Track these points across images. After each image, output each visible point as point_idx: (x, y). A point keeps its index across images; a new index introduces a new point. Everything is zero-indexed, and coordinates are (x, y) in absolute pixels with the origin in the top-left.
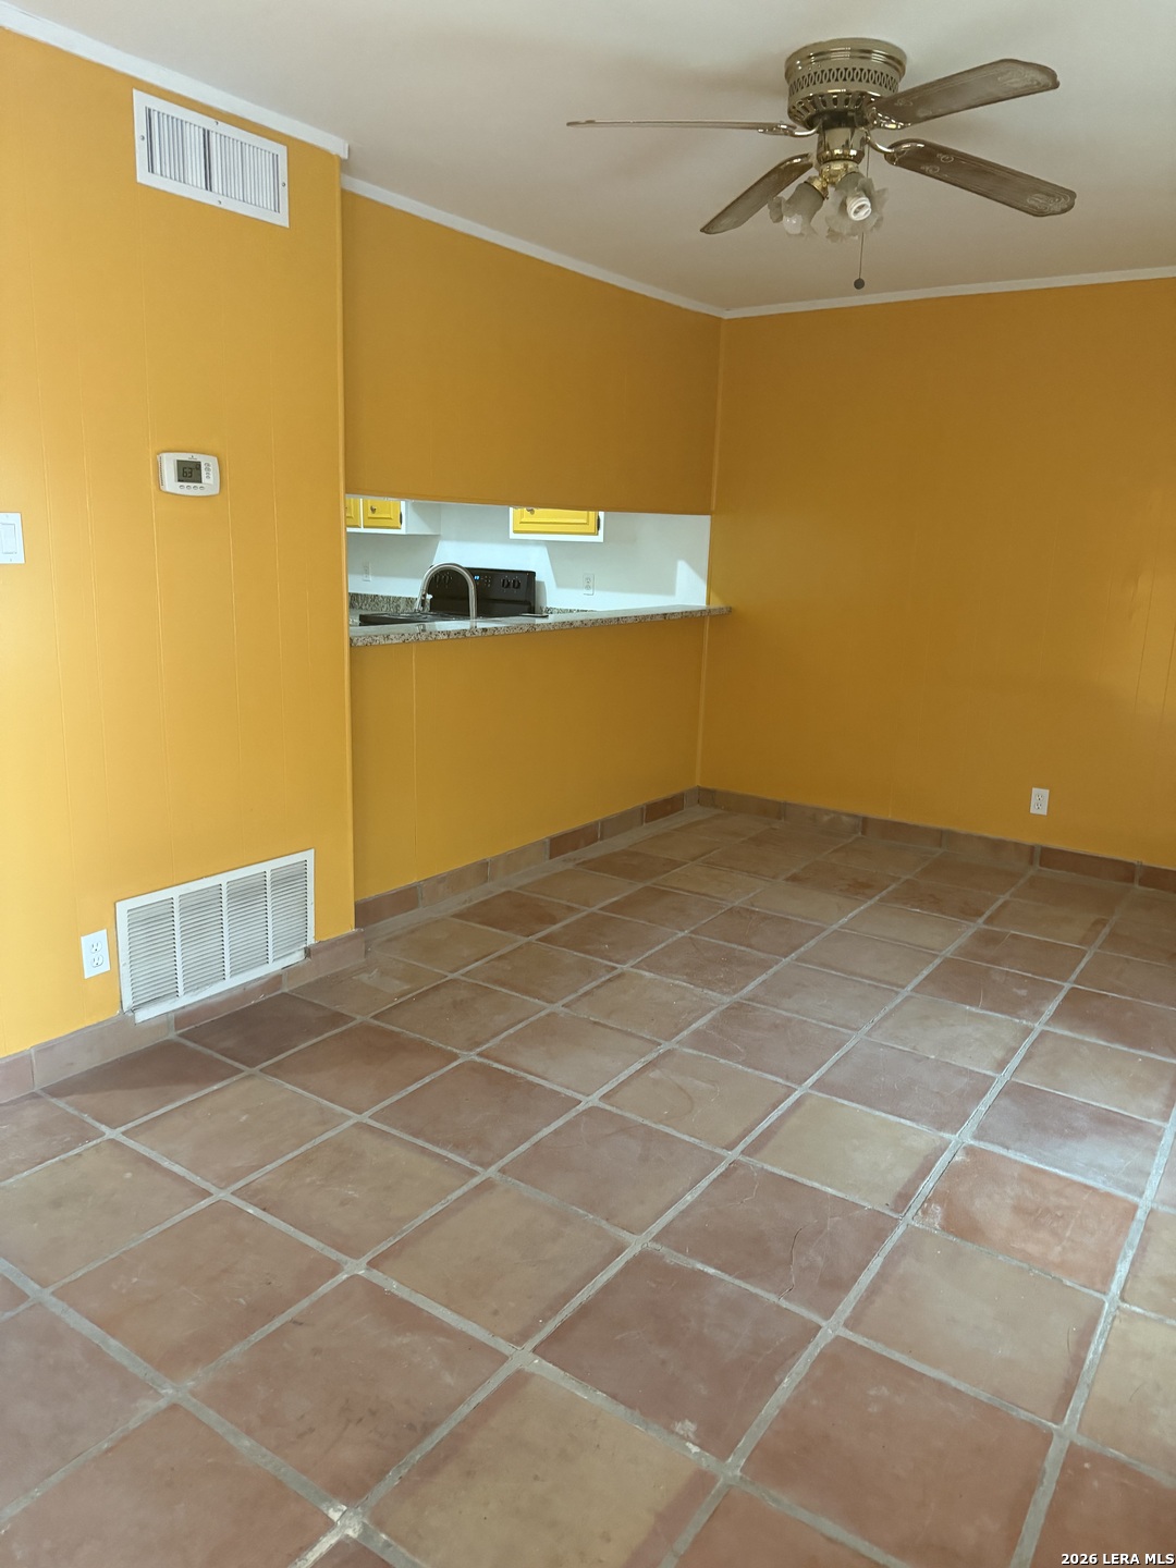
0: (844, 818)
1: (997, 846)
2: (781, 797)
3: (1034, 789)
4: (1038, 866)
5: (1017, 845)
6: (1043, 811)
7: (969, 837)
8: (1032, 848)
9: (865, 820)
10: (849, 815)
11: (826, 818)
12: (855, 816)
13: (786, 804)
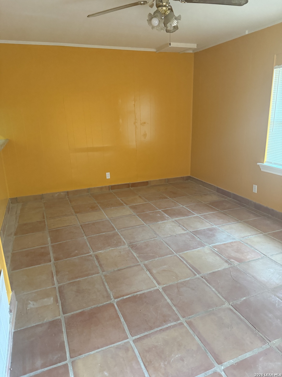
0: (62, 193)
1: (101, 188)
2: (40, 193)
3: (106, 173)
4: (111, 190)
5: (105, 187)
6: (109, 178)
7: (95, 188)
8: (109, 187)
9: (68, 192)
10: (63, 192)
11: (56, 195)
12: (65, 192)
13: (43, 195)
